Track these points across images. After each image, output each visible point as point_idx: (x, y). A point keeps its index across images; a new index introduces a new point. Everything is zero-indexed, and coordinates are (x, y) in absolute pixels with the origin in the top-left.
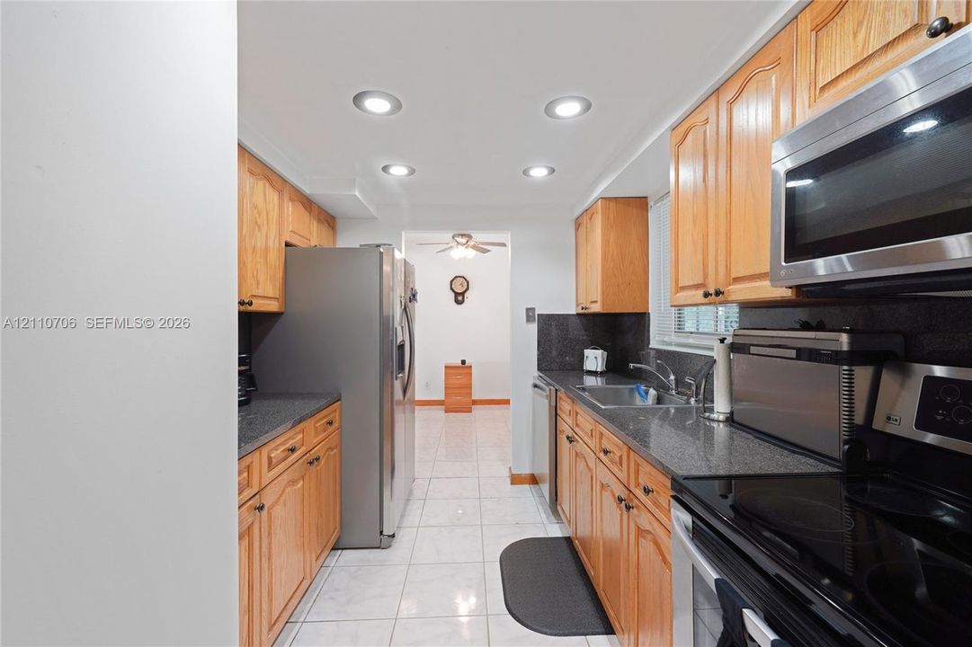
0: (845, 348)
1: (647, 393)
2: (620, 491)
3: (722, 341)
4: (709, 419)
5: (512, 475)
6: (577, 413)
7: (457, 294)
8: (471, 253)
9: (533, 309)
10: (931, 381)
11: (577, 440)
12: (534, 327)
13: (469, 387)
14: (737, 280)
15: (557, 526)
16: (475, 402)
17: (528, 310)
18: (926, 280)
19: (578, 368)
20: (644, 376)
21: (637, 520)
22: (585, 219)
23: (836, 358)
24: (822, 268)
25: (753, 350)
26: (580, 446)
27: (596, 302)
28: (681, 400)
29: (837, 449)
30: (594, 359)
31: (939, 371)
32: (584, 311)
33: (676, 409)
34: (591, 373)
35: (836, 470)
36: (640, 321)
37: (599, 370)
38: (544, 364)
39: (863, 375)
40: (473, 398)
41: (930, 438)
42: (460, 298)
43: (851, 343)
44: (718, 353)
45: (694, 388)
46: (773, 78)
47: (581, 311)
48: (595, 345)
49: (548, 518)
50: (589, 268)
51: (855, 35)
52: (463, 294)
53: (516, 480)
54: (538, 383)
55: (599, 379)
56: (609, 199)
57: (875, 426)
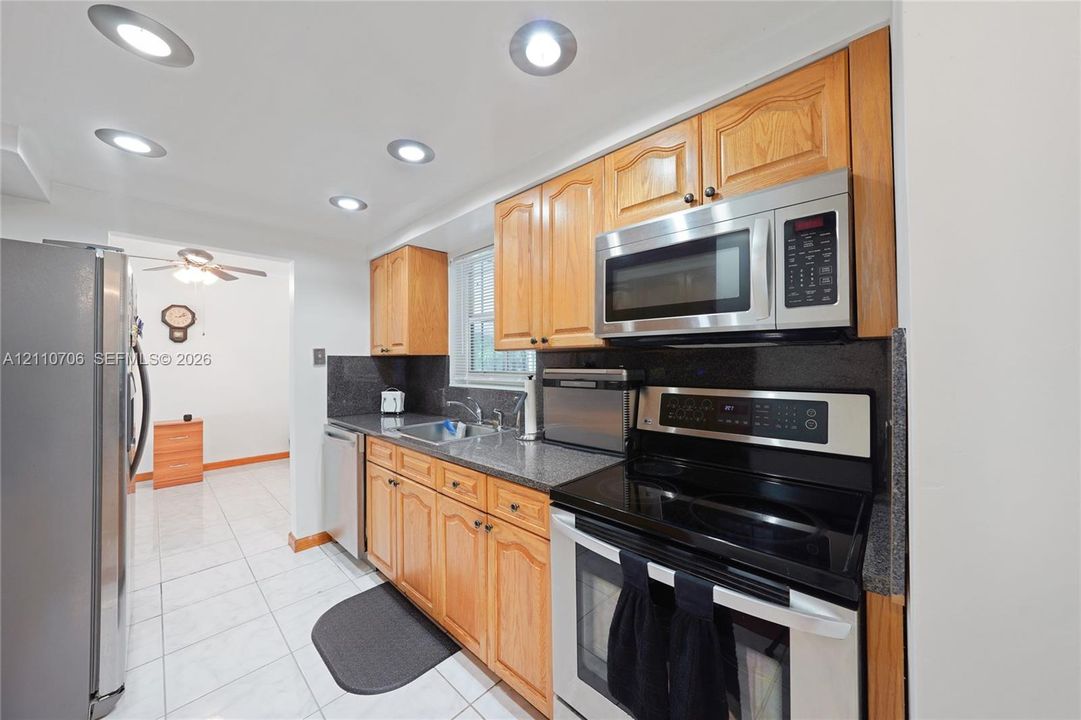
0: (625, 379)
1: (455, 427)
2: (471, 517)
3: (530, 378)
4: (522, 440)
5: (296, 541)
6: (403, 455)
7: (173, 329)
8: (211, 279)
9: (323, 351)
10: (666, 397)
11: (402, 482)
12: (324, 370)
13: (200, 448)
14: (558, 331)
15: (367, 577)
16: (207, 467)
17: (316, 351)
18: (675, 338)
19: (375, 411)
20: (444, 413)
21: (498, 537)
22: (386, 262)
23: (619, 386)
24: (628, 328)
25: (563, 383)
26: (408, 486)
27: (401, 344)
28: (489, 429)
29: (620, 445)
30: (393, 400)
31: (673, 390)
32: (385, 353)
33: (482, 438)
34: (389, 414)
35: (622, 460)
36: (439, 363)
37: (398, 410)
38: (336, 411)
39: (632, 394)
40: (205, 462)
41: (672, 430)
42: (178, 334)
43: (628, 376)
44: (528, 387)
45: (500, 418)
46: (589, 190)
47: (379, 353)
48: (393, 387)
49: (353, 572)
50: (390, 311)
51: (643, 184)
52: (184, 329)
53: (299, 545)
54: (333, 430)
55: (398, 420)
56: (416, 248)
57: (639, 427)
